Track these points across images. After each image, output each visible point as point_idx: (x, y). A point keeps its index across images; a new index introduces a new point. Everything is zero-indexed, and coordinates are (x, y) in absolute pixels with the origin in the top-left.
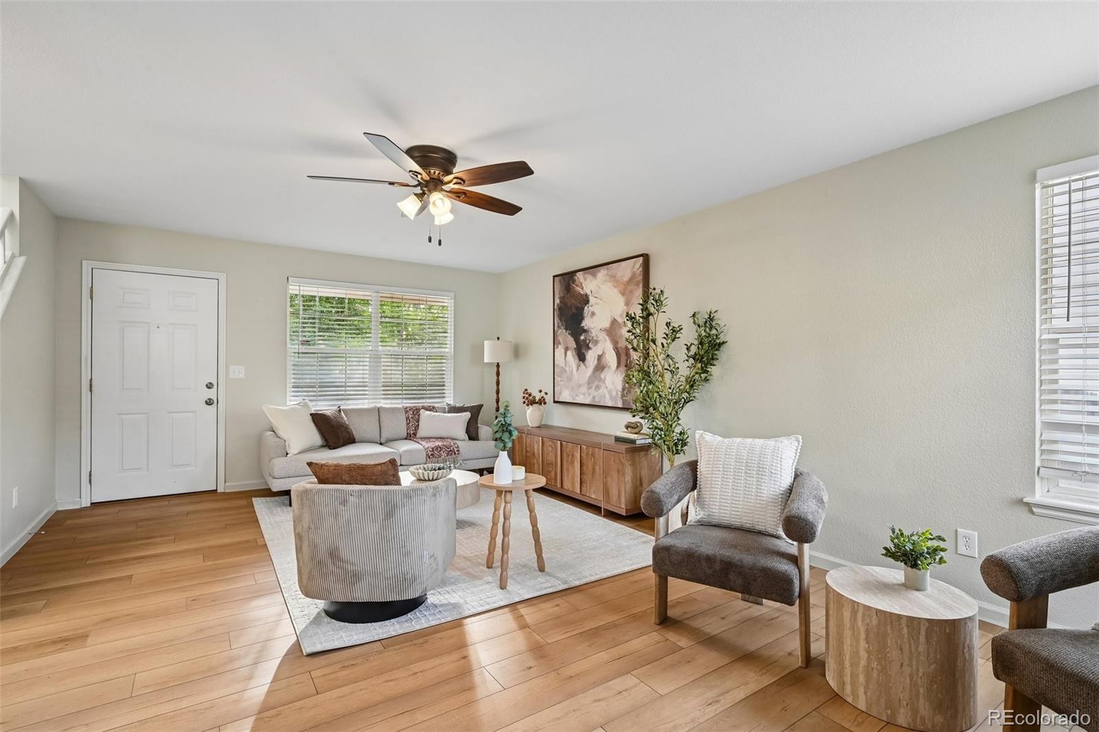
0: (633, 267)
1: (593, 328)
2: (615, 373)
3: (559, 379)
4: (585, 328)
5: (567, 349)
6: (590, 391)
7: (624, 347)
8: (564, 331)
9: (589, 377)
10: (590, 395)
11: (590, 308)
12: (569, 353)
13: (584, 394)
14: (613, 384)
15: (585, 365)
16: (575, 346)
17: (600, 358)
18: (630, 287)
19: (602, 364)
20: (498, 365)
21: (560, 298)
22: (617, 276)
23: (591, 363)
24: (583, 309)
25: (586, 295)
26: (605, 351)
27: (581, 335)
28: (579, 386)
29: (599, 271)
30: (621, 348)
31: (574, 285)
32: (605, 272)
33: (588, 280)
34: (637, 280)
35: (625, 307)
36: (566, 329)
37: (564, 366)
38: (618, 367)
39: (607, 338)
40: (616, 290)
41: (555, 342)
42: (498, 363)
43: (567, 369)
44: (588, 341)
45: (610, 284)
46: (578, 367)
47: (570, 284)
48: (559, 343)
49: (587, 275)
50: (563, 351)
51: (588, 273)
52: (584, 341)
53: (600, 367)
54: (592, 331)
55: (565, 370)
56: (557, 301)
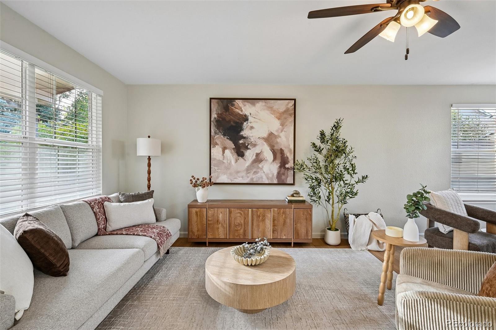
0: (288, 105)
1: (252, 136)
2: (271, 164)
3: (216, 168)
4: (244, 136)
5: (224, 149)
6: (248, 175)
7: (279, 149)
8: (222, 136)
9: (248, 167)
10: (248, 177)
11: (249, 124)
12: (227, 152)
13: (242, 177)
14: (270, 170)
15: (244, 159)
16: (234, 147)
17: (258, 155)
18: (285, 116)
19: (260, 159)
20: (149, 158)
21: (218, 114)
22: (274, 108)
23: (251, 158)
24: (242, 124)
25: (245, 115)
26: (263, 150)
27: (240, 140)
28: (238, 172)
29: (258, 102)
30: (277, 150)
31: (233, 108)
32: (264, 104)
33: (247, 106)
34: (290, 112)
35: (281, 127)
36: (224, 135)
37: (221, 159)
38: (274, 161)
39: (265, 143)
40: (273, 116)
41: (212, 143)
42: (149, 157)
43: (225, 161)
44: (246, 144)
45: (268, 112)
46: (236, 161)
47: (229, 107)
48: (217, 144)
49: (246, 103)
50: (221, 150)
51: (247, 102)
52: (244, 144)
53: (258, 159)
54: (251, 138)
55: (224, 163)
56: (214, 116)
